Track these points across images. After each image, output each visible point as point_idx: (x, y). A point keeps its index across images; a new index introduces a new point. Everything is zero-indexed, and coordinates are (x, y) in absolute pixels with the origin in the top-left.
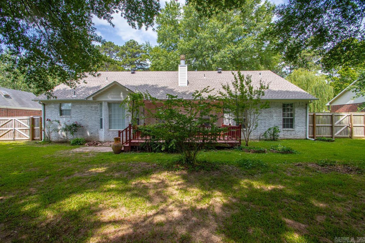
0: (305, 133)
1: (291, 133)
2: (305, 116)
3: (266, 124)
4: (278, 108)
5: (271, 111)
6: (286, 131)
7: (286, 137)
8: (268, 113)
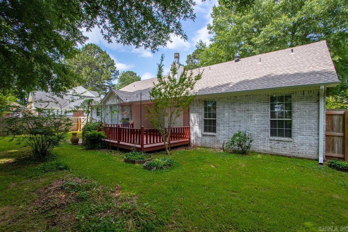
0: (316, 149)
1: (285, 145)
2: (317, 115)
3: (242, 128)
4: (260, 104)
5: (249, 109)
6: (276, 142)
7: (275, 151)
8: (245, 112)
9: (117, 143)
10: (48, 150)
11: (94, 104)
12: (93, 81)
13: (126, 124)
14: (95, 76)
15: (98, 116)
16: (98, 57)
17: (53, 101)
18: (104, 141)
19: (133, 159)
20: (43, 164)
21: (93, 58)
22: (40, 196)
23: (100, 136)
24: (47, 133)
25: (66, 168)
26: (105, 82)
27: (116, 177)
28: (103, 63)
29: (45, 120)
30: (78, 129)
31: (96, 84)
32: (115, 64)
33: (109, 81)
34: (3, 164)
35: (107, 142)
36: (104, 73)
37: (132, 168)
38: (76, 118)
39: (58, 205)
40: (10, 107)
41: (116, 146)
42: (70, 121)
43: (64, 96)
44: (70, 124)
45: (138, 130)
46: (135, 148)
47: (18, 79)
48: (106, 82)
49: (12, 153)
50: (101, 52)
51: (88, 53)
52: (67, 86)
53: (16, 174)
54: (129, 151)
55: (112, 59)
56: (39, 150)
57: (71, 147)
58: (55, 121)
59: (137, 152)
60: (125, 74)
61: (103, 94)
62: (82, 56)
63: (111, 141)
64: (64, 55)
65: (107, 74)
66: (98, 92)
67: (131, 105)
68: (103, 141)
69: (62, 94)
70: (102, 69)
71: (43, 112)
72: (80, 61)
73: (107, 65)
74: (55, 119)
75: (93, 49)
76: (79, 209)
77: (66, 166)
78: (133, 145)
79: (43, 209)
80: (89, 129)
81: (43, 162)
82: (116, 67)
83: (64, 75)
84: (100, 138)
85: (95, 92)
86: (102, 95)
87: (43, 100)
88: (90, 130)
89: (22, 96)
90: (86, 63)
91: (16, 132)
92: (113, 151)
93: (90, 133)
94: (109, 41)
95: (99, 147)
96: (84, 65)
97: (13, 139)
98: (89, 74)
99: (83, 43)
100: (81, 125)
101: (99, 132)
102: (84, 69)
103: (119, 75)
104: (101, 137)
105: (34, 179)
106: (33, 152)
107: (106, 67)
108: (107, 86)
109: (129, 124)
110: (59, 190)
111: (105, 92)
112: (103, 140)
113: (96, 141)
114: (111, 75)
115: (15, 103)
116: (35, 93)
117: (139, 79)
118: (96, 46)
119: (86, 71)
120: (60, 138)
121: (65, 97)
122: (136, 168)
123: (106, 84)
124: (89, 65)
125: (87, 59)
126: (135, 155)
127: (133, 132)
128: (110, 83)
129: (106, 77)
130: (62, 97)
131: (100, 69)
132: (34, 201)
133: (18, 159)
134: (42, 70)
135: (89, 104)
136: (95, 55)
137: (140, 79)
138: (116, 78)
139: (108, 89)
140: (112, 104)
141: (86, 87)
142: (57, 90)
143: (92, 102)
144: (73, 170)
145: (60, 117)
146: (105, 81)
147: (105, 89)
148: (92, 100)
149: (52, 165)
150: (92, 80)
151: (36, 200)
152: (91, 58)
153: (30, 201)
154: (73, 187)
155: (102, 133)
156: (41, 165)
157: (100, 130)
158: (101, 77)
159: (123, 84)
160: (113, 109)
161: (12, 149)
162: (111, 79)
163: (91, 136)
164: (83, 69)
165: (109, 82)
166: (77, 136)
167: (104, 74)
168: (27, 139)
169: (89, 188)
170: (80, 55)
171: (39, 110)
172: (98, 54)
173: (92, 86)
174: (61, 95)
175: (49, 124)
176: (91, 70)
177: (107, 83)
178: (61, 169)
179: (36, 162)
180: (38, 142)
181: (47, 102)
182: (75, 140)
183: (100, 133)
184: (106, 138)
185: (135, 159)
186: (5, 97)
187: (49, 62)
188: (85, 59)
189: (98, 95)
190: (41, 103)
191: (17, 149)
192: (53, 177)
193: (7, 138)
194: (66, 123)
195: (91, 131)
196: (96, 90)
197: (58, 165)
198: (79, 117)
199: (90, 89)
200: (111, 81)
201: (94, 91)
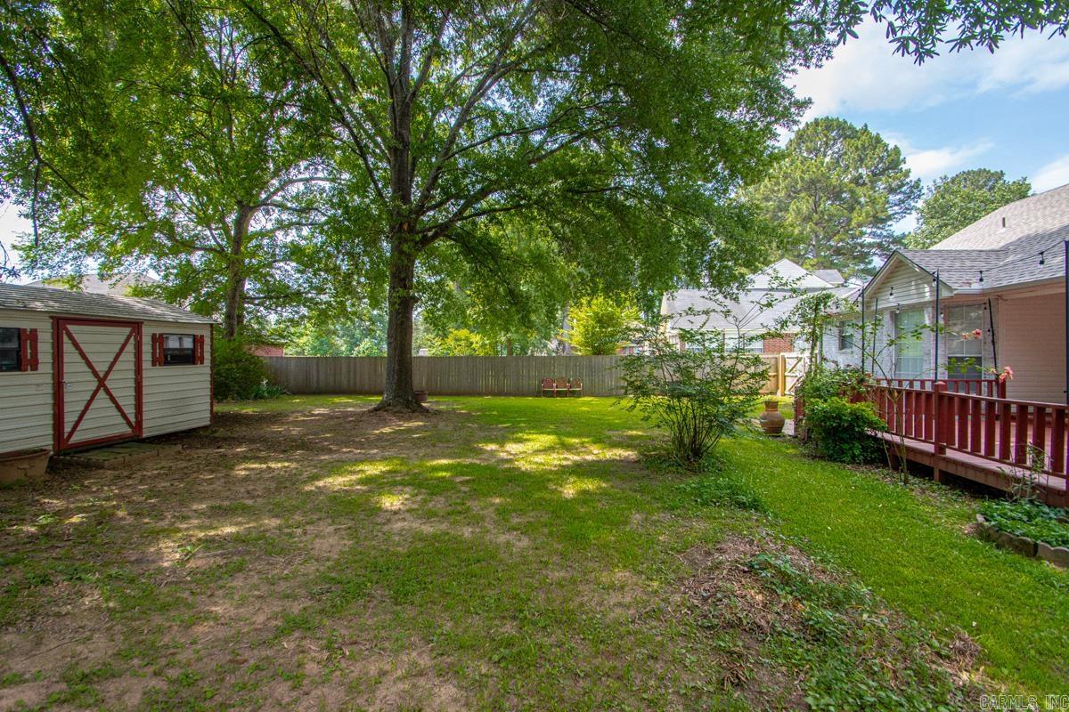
9: (933, 451)
10: (708, 442)
11: (834, 310)
12: (823, 239)
13: (967, 382)
14: (830, 220)
15: (843, 351)
16: (840, 156)
17: (719, 308)
18: (875, 438)
19: (1024, 535)
20: (696, 479)
21: (822, 163)
22: (694, 572)
23: (857, 418)
24: (704, 397)
25: (755, 505)
26: (862, 234)
27: (948, 594)
28: (856, 169)
29: (699, 360)
30: (778, 388)
31: (832, 246)
32: (904, 161)
33: (879, 228)
34: (617, 461)
35: (887, 442)
36: (859, 203)
37: (1024, 578)
38: (770, 356)
39: (745, 622)
40: (631, 330)
41: (927, 462)
42: (764, 364)
43: (740, 296)
44: (763, 375)
45: (1031, 409)
46: (1034, 488)
47: (642, 264)
48: (869, 231)
49: (631, 437)
50: (849, 136)
51: (805, 154)
52: (749, 264)
53: (642, 491)
54: (997, 494)
55: (891, 147)
56: (686, 441)
57: (763, 443)
58: (722, 365)
59: (1046, 509)
60: (948, 187)
61: (855, 274)
62: (787, 167)
63: (908, 442)
64: (742, 179)
65: (873, 201)
66: (839, 271)
67: (990, 302)
68: (871, 436)
69: (735, 291)
70: (852, 192)
71: (696, 340)
72: (783, 185)
73: (873, 171)
74: (722, 358)
75: (821, 136)
76: (811, 668)
77: (755, 500)
78: (1019, 472)
79: (705, 617)
80: (817, 392)
81: (695, 472)
82: (908, 171)
83: (741, 235)
84: (859, 426)
85: (829, 271)
86: (853, 280)
87: (696, 309)
88: (820, 397)
89: (649, 305)
90: (799, 187)
91: (641, 390)
92: (917, 480)
93: (821, 405)
94: (920, 54)
95: (854, 457)
96: (793, 193)
97: (635, 406)
98: (808, 219)
99: (795, 122)
100: (787, 378)
101: (857, 405)
102: (792, 207)
103: (924, 197)
104: (865, 423)
105: (679, 516)
106: (674, 442)
107: (867, 181)
108: (871, 245)
109: (979, 382)
110: (745, 572)
111: (862, 266)
112: (870, 432)
113: (845, 436)
114: (888, 202)
115: (636, 322)
116: (675, 294)
117: (1021, 192)
118: (832, 120)
119: (798, 211)
120: (735, 413)
121: (742, 296)
122: (1046, 580)
123: (868, 240)
124: (807, 189)
125: (802, 172)
126: (1030, 518)
127: (1001, 414)
128: (885, 233)
129: (867, 215)
130: (736, 300)
131: (845, 192)
132: (681, 579)
133: (646, 455)
134: (689, 233)
135: (816, 309)
136: (830, 152)
137: (1028, 187)
138: (907, 210)
139: (874, 254)
140: (901, 303)
141: (799, 259)
142: (721, 281)
143: (829, 304)
144: (776, 516)
145: (734, 355)
146: (864, 229)
147: (863, 258)
148: (828, 297)
149: (718, 487)
150: (817, 236)
151: (688, 579)
152: (816, 166)
153: (673, 576)
154: (786, 579)
155: (868, 409)
156: (692, 482)
157: (857, 398)
158: (850, 220)
159: (941, 227)
160: (908, 323)
161: (631, 429)
162: (889, 218)
163: (827, 416)
164: (789, 207)
165: (879, 232)
166: (780, 411)
167: (862, 206)
168: (661, 410)
169: (839, 603)
170: (780, 168)
171: (685, 336)
172: (839, 145)
173: (817, 256)
174: (733, 294)
175: (708, 373)
176: (816, 204)
177: (873, 234)
178: (742, 506)
179: (680, 470)
180: (684, 420)
181: (704, 312)
182: (772, 422)
183: (857, 409)
184: (882, 429)
185: (1036, 537)
186: (619, 310)
187: (705, 209)
188: (798, 174)
189: (841, 281)
190: (691, 318)
191: (642, 429)
192: (724, 525)
193: (626, 403)
194: (752, 370)
195: (826, 401)
196: (831, 265)
197: (734, 491)
198: (782, 354)
199: (813, 266)
200: (889, 223)
201: (825, 268)
